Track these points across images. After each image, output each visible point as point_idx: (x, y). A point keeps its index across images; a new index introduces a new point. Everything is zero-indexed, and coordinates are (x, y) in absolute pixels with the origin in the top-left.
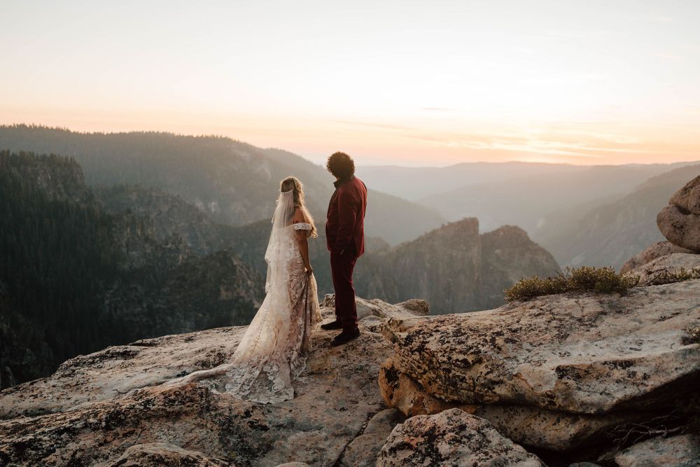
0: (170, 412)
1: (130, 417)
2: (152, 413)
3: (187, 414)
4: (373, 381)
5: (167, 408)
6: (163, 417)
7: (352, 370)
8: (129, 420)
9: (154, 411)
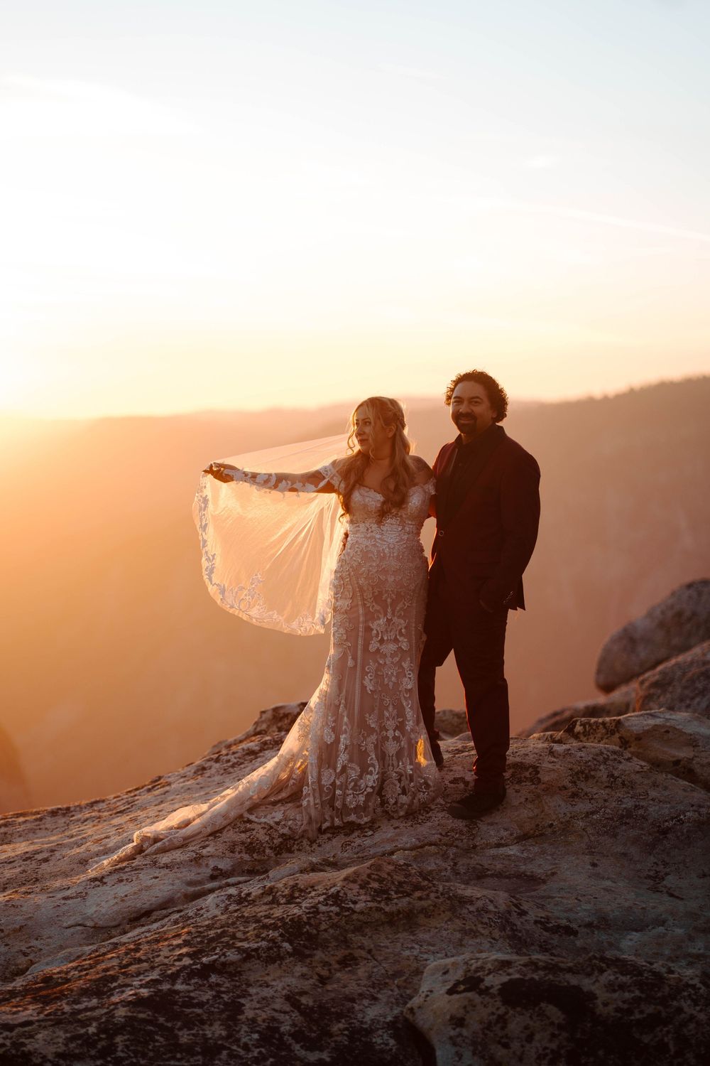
0: (392, 914)
1: (325, 930)
2: (361, 917)
3: (426, 913)
4: (669, 836)
5: (382, 905)
6: (383, 924)
7: (612, 819)
8: (326, 935)
9: (362, 913)
